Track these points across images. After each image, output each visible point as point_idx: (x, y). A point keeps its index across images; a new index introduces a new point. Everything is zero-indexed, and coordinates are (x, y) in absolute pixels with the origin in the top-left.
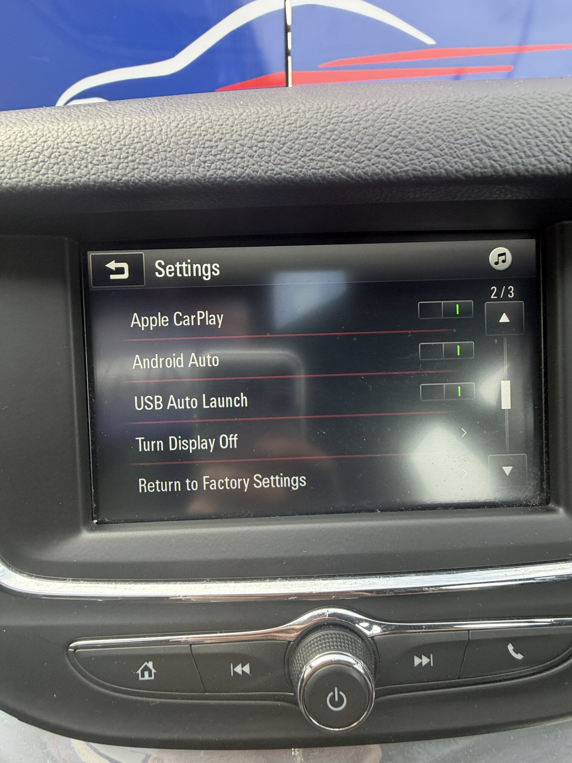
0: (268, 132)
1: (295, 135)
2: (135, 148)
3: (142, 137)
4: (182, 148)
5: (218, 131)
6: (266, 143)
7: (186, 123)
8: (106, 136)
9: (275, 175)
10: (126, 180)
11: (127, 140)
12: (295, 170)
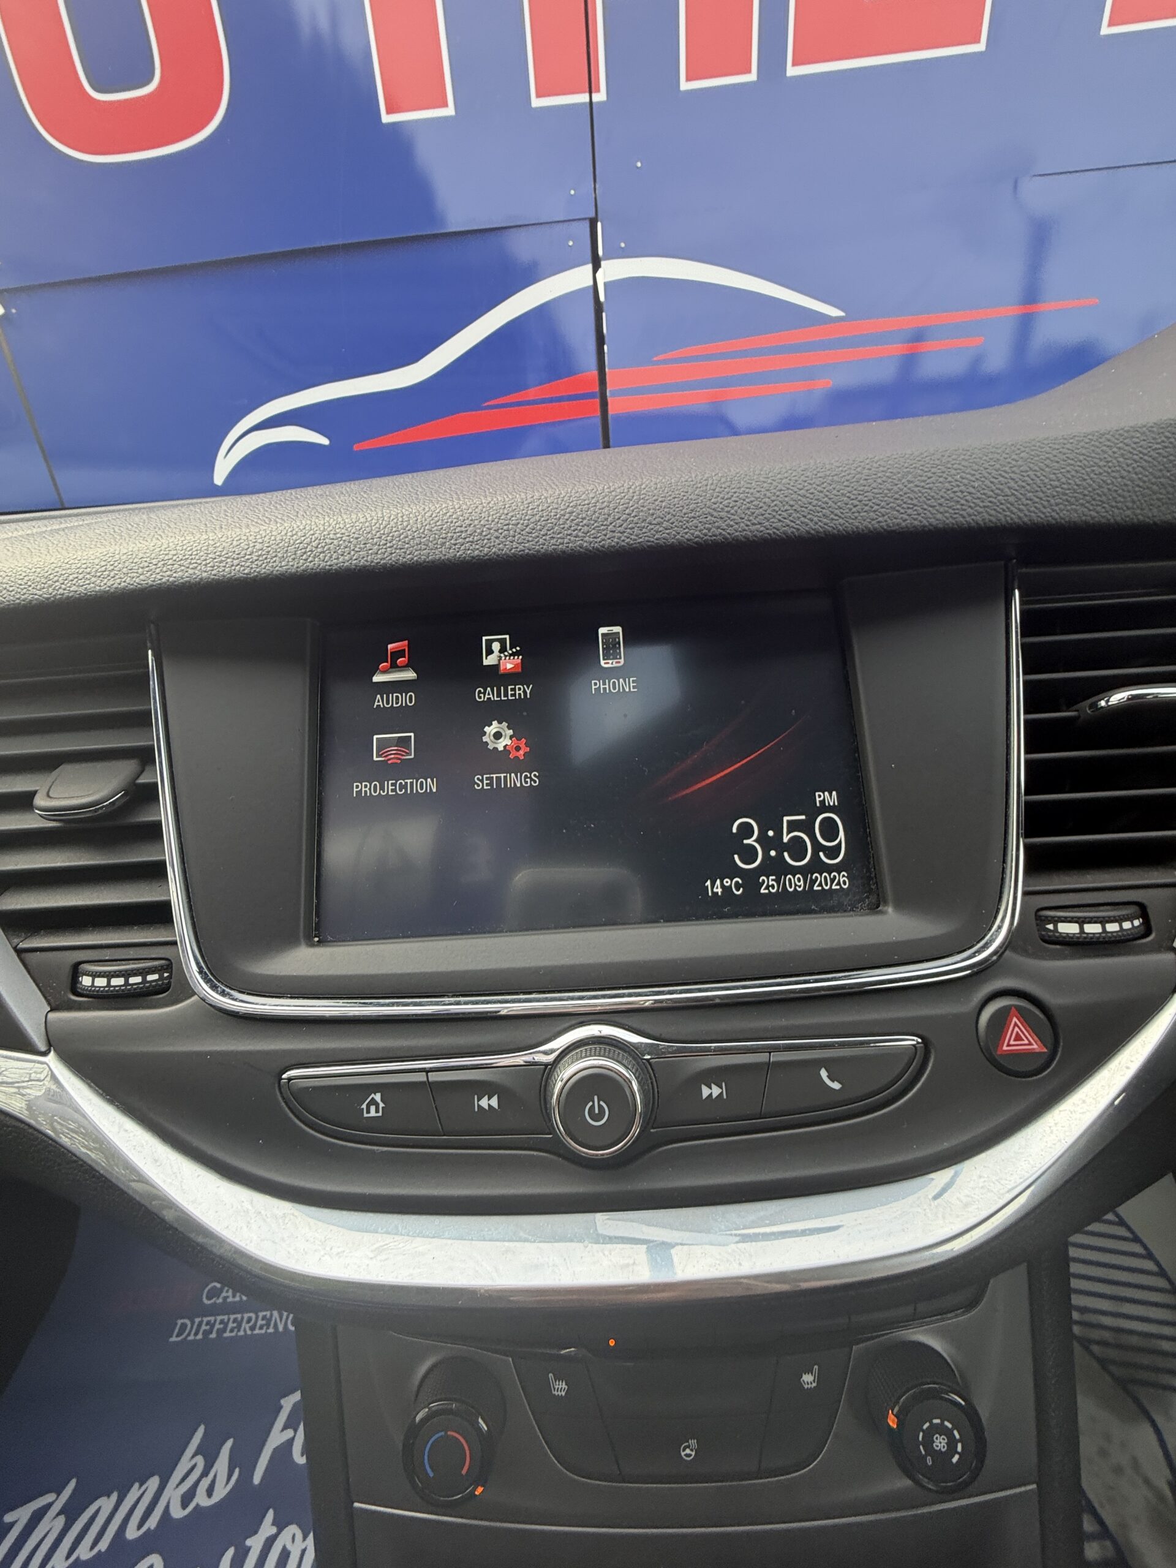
0: (512, 516)
1: (537, 518)
2: (393, 536)
3: (400, 527)
4: (435, 534)
5: (468, 518)
6: (510, 526)
7: (439, 512)
8: (368, 527)
9: (520, 551)
10: (384, 563)
11: (386, 530)
12: (537, 547)
